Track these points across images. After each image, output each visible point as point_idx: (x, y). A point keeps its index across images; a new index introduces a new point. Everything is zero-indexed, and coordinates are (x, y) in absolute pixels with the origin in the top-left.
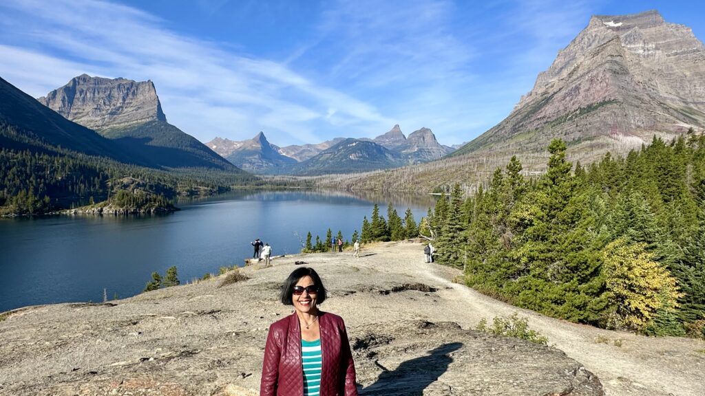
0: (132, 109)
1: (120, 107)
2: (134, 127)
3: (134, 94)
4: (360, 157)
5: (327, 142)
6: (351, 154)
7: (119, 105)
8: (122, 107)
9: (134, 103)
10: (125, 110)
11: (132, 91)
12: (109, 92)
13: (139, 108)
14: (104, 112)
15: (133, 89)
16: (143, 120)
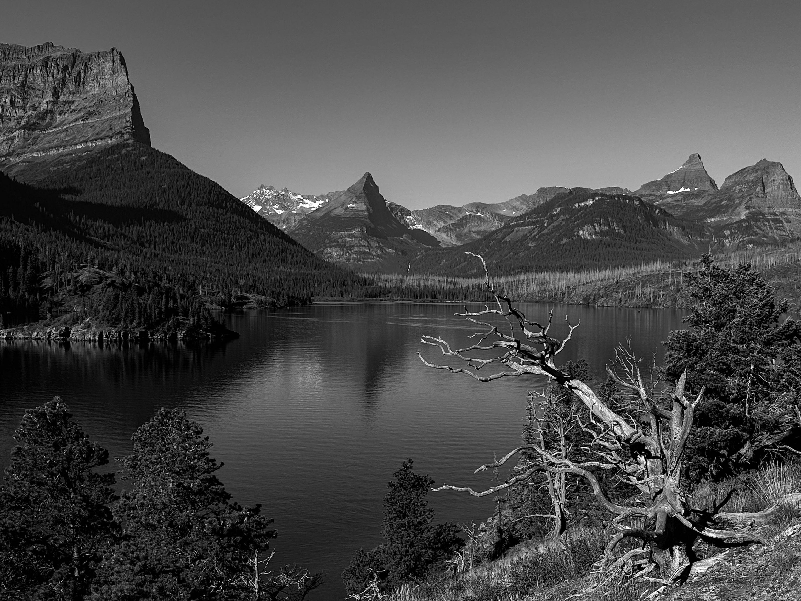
0: (74, 116)
1: (47, 112)
2: (80, 159)
3: (77, 80)
4: (603, 234)
5: (523, 198)
6: (581, 226)
7: (44, 106)
8: (52, 112)
9: (79, 101)
10: (59, 119)
11: (74, 75)
12: (22, 78)
13: (90, 114)
14: (12, 124)
15: (76, 69)
16: (99, 143)
